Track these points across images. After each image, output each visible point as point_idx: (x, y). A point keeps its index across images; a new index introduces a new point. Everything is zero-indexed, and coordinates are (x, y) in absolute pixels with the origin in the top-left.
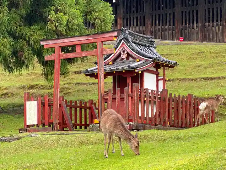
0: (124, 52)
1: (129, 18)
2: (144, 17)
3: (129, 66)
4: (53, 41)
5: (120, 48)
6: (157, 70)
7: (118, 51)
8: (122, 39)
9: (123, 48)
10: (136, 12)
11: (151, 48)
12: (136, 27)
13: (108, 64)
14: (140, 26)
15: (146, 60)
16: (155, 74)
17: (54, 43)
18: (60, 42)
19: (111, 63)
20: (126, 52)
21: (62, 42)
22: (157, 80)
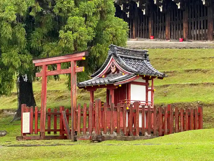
0: (113, 66)
1: (193, 22)
2: (207, 21)
3: (109, 81)
4: (41, 60)
5: (110, 63)
6: (147, 82)
7: (108, 66)
8: (111, 55)
9: (113, 63)
10: (199, 16)
11: (144, 61)
12: (199, 30)
13: (102, 77)
14: (203, 28)
15: (130, 74)
16: (145, 85)
17: (42, 62)
18: (45, 61)
19: (104, 76)
20: (114, 67)
21: (47, 61)
22: (147, 91)
